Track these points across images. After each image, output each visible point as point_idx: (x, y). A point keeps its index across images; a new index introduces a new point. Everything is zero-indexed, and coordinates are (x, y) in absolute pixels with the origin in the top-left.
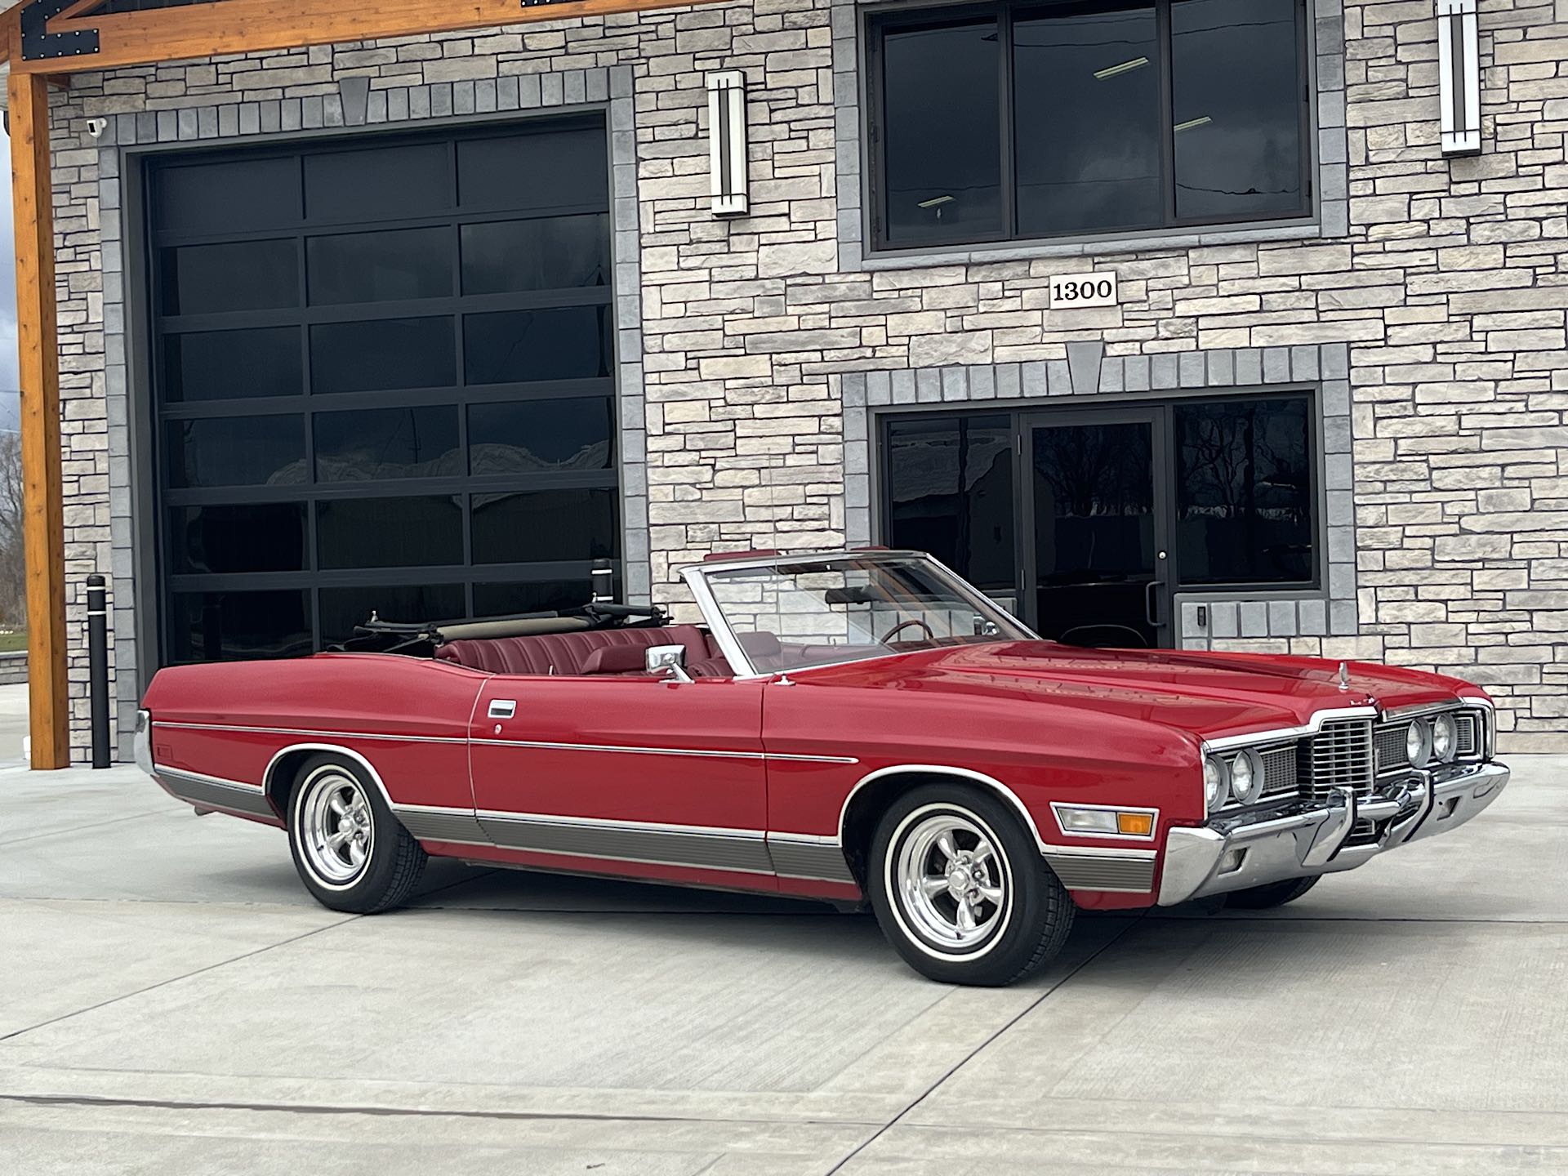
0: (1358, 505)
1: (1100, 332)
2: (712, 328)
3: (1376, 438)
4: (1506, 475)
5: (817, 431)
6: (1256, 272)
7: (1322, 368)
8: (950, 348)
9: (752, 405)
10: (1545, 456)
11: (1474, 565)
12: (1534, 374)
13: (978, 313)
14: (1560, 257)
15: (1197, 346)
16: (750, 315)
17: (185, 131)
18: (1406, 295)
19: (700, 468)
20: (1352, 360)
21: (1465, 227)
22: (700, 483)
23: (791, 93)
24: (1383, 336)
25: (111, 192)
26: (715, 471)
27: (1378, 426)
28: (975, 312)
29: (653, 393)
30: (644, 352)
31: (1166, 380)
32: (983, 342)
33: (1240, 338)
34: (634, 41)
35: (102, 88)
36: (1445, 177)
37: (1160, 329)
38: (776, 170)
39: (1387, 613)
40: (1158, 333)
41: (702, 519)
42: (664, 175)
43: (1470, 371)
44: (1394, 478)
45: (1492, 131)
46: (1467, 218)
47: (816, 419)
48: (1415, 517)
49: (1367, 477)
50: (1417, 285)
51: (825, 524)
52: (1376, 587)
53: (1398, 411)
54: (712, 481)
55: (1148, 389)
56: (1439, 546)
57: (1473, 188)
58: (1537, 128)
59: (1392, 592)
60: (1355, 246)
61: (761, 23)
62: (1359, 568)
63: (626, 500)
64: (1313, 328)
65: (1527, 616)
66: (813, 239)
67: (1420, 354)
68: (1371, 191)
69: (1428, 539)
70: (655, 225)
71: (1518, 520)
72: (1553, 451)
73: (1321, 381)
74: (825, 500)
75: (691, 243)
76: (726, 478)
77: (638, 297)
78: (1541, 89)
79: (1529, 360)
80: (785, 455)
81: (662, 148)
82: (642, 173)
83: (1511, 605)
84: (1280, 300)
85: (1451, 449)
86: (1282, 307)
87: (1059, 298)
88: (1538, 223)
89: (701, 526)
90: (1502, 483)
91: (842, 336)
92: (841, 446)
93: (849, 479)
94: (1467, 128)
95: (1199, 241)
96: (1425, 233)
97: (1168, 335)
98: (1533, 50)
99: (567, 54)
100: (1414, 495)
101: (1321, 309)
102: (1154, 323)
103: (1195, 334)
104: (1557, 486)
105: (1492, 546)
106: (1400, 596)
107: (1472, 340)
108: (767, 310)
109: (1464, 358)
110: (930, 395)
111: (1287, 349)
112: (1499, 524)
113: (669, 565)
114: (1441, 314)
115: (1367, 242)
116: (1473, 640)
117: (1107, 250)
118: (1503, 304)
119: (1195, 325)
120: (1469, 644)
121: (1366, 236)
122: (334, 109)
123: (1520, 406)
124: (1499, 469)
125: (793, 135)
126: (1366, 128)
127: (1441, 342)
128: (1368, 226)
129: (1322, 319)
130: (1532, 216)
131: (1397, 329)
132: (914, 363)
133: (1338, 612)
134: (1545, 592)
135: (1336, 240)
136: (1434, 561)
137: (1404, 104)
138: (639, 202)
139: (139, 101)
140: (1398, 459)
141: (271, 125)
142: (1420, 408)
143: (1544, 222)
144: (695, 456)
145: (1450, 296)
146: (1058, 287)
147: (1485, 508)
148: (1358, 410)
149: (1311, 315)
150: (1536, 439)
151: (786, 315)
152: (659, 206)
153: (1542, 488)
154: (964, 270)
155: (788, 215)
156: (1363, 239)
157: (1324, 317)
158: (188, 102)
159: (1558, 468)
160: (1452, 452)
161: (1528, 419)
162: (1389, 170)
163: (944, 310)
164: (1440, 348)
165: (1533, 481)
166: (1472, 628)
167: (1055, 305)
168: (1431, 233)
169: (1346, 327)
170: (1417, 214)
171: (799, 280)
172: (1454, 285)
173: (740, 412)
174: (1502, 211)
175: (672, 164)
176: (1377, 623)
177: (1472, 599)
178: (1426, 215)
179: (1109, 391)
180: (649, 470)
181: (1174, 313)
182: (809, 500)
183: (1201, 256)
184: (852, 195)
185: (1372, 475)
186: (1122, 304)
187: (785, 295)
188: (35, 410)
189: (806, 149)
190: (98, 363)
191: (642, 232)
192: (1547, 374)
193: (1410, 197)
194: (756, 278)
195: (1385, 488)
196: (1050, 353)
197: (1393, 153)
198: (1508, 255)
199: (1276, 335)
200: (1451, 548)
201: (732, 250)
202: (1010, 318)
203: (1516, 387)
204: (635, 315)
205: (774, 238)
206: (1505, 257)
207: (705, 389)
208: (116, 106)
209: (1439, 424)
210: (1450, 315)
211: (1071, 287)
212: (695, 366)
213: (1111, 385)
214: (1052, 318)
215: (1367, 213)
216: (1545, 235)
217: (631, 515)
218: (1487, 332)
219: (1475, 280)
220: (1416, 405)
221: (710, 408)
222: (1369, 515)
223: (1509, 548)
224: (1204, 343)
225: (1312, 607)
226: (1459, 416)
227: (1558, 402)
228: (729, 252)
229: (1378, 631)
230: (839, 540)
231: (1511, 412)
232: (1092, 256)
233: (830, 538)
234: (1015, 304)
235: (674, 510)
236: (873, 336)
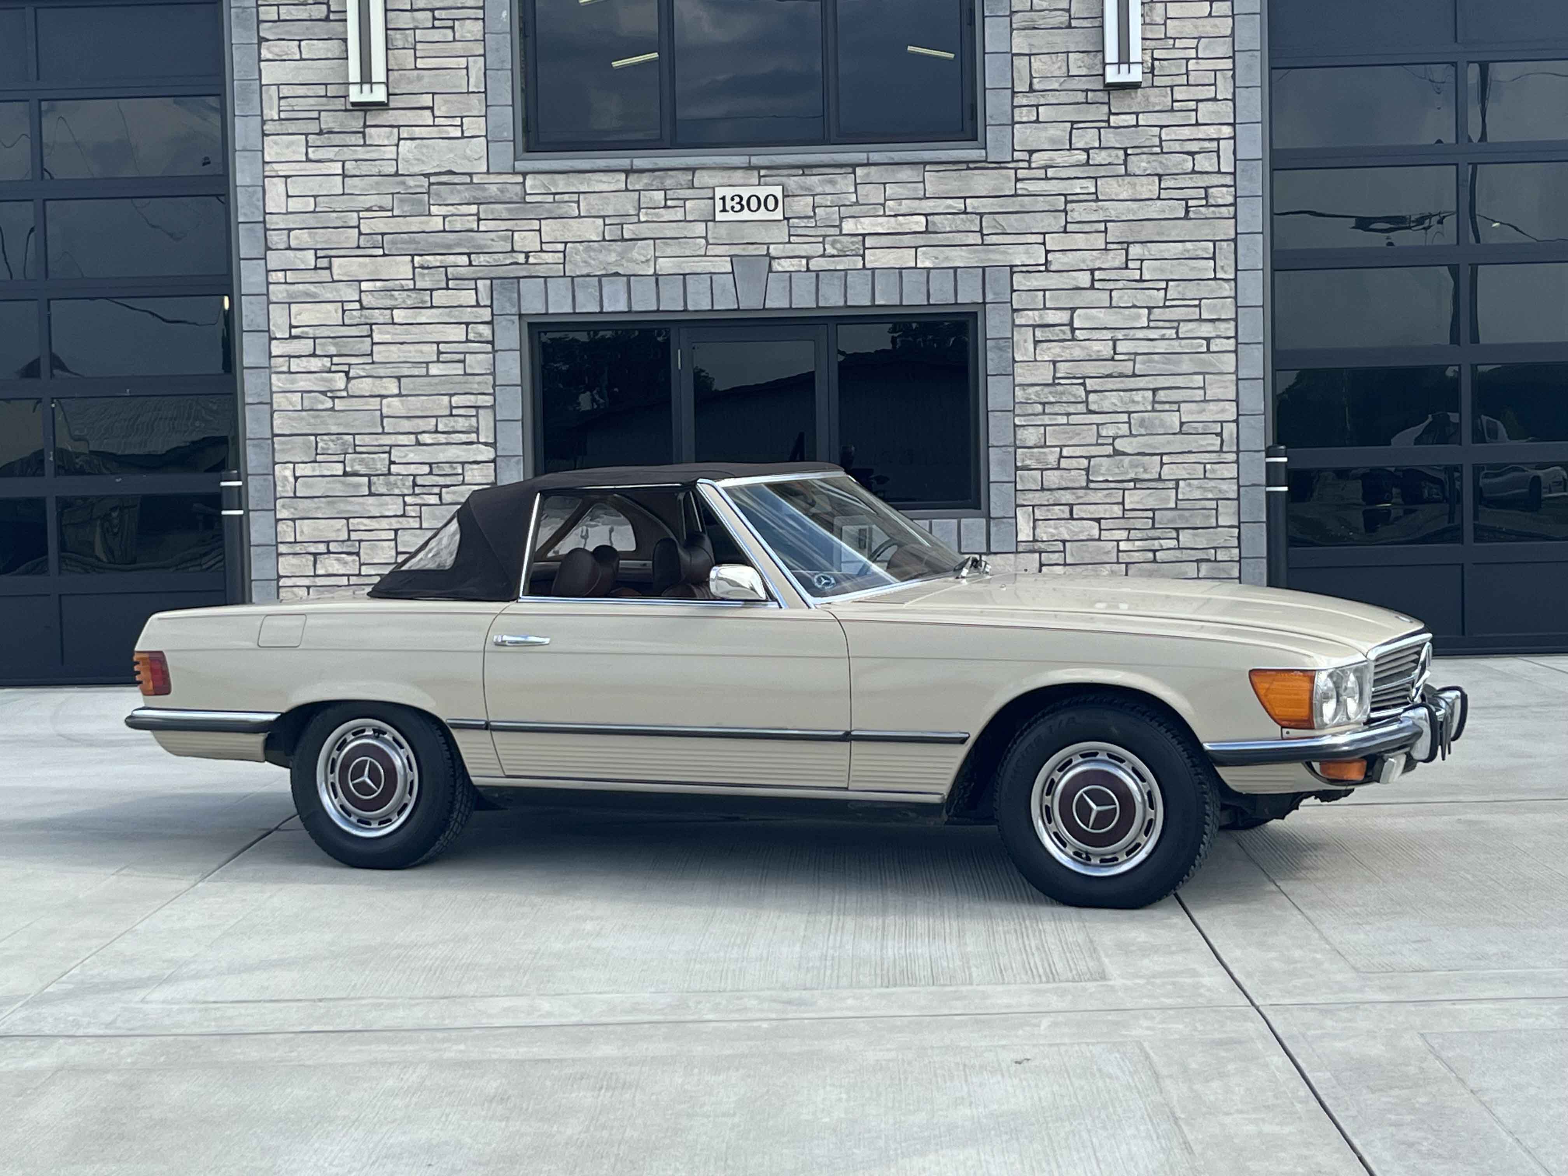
0: (1018, 426)
1: (765, 247)
2: (345, 225)
3: (1036, 361)
4: (1157, 399)
5: (464, 339)
6: (923, 193)
7: (986, 291)
8: (611, 257)
9: (392, 309)
10: (1192, 381)
11: (1126, 485)
12: (1183, 302)
13: (639, 222)
14: (1211, 190)
15: (864, 263)
16: (390, 214)
18: (1067, 222)
19: (331, 375)
20: (1015, 283)
21: (1123, 157)
22: (331, 391)
24: (1043, 261)
26: (348, 379)
27: (1038, 349)
28: (636, 220)
29: (278, 292)
30: (267, 248)
31: (832, 298)
32: (643, 252)
33: (906, 258)
36: (1105, 108)
37: (826, 246)
38: (418, 60)
39: (1045, 532)
40: (825, 250)
41: (334, 429)
42: (290, 57)
43: (1126, 298)
44: (1052, 400)
45: (1150, 65)
46: (1125, 149)
47: (464, 326)
48: (1071, 438)
49: (1027, 399)
50: (1078, 212)
51: (473, 437)
52: (1033, 506)
53: (1058, 335)
54: (346, 389)
55: (815, 306)
56: (1094, 467)
57: (1131, 120)
58: (1192, 65)
59: (1048, 510)
60: (1019, 171)
62: (1019, 488)
63: (247, 407)
64: (975, 252)
65: (1174, 535)
66: (459, 135)
67: (1080, 280)
68: (1035, 118)
69: (1084, 459)
70: (280, 111)
71: (1168, 442)
72: (1201, 377)
73: (984, 303)
74: (473, 412)
75: (321, 133)
76: (360, 386)
77: (261, 188)
78: (1196, 27)
79: (1180, 289)
80: (427, 363)
81: (287, 29)
82: (265, 54)
83: (1160, 523)
84: (946, 222)
85: (1106, 373)
86: (948, 229)
87: (724, 210)
88: (1190, 158)
89: (334, 437)
90: (1153, 407)
91: (493, 240)
92: (491, 356)
93: (501, 390)
94: (1131, 61)
95: (868, 159)
96: (1084, 162)
97: (835, 252)
100: (1071, 417)
101: (985, 232)
102: (821, 239)
103: (861, 252)
104: (1204, 410)
105: (1144, 467)
106: (1057, 514)
107: (1127, 268)
108: (407, 208)
109: (1120, 285)
110: (588, 305)
111: (952, 271)
112: (1150, 446)
113: (296, 478)
114: (1099, 241)
115: (1030, 168)
116: (1124, 557)
117: (773, 164)
118: (1158, 234)
119: (861, 243)
120: (1120, 561)
121: (1029, 162)
123: (1172, 333)
124: (1150, 393)
125: (437, 23)
126: (1030, 55)
127: (1100, 269)
128: (1031, 152)
129: (985, 242)
130: (1185, 150)
131: (1058, 255)
132: (571, 270)
133: (998, 530)
134: (1191, 512)
135: (1000, 165)
136: (1089, 481)
137: (1067, 34)
138: (261, 86)
140: (1057, 381)
142: (1077, 332)
143: (1196, 156)
144: (327, 362)
145: (1108, 224)
146: (723, 198)
147: (1137, 430)
148: (1019, 333)
149: (976, 239)
150: (1186, 365)
151: (430, 215)
152: (285, 91)
153: (1191, 412)
154: (623, 176)
155: (432, 109)
156: (1026, 165)
157: (988, 240)
159: (1205, 393)
160: (1107, 376)
161: (1176, 346)
162: (1051, 98)
163: (604, 217)
164: (1098, 275)
165: (1182, 405)
166: (1123, 546)
167: (720, 217)
168: (1091, 162)
169: (1010, 251)
170: (1078, 143)
171: (444, 179)
172: (1112, 214)
173: (378, 316)
174: (1158, 143)
175: (299, 46)
176: (1035, 540)
177: (1123, 518)
178: (1086, 143)
179: (775, 307)
180: (274, 377)
181: (841, 231)
182: (455, 412)
183: (868, 175)
184: (504, 89)
185: (1033, 397)
186: (788, 219)
187: (428, 193)
189: (451, 39)
191: (265, 118)
192: (1197, 302)
193: (1072, 126)
194: (397, 174)
195: (1044, 410)
196: (714, 266)
197: (1056, 81)
198: (1162, 186)
199: (941, 257)
200: (1105, 469)
201: (367, 143)
202: (674, 229)
203: (1169, 314)
204: (258, 208)
205: (418, 132)
206: (1160, 188)
207: (337, 291)
209: (1095, 348)
210: (1107, 243)
211: (737, 199)
212: (326, 265)
213: (777, 301)
214: (716, 230)
215: (1030, 139)
216: (1196, 169)
217: (253, 425)
218: (1142, 261)
219: (1132, 209)
220: (1073, 330)
221: (344, 311)
222: (1030, 436)
223: (1159, 470)
224: (871, 262)
225: (973, 524)
226: (1115, 341)
227: (1206, 330)
228: (365, 145)
229: (1035, 547)
230: (488, 453)
231: (1163, 339)
232: (758, 168)
233: (481, 452)
234: (679, 214)
235: (302, 419)
236: (526, 240)
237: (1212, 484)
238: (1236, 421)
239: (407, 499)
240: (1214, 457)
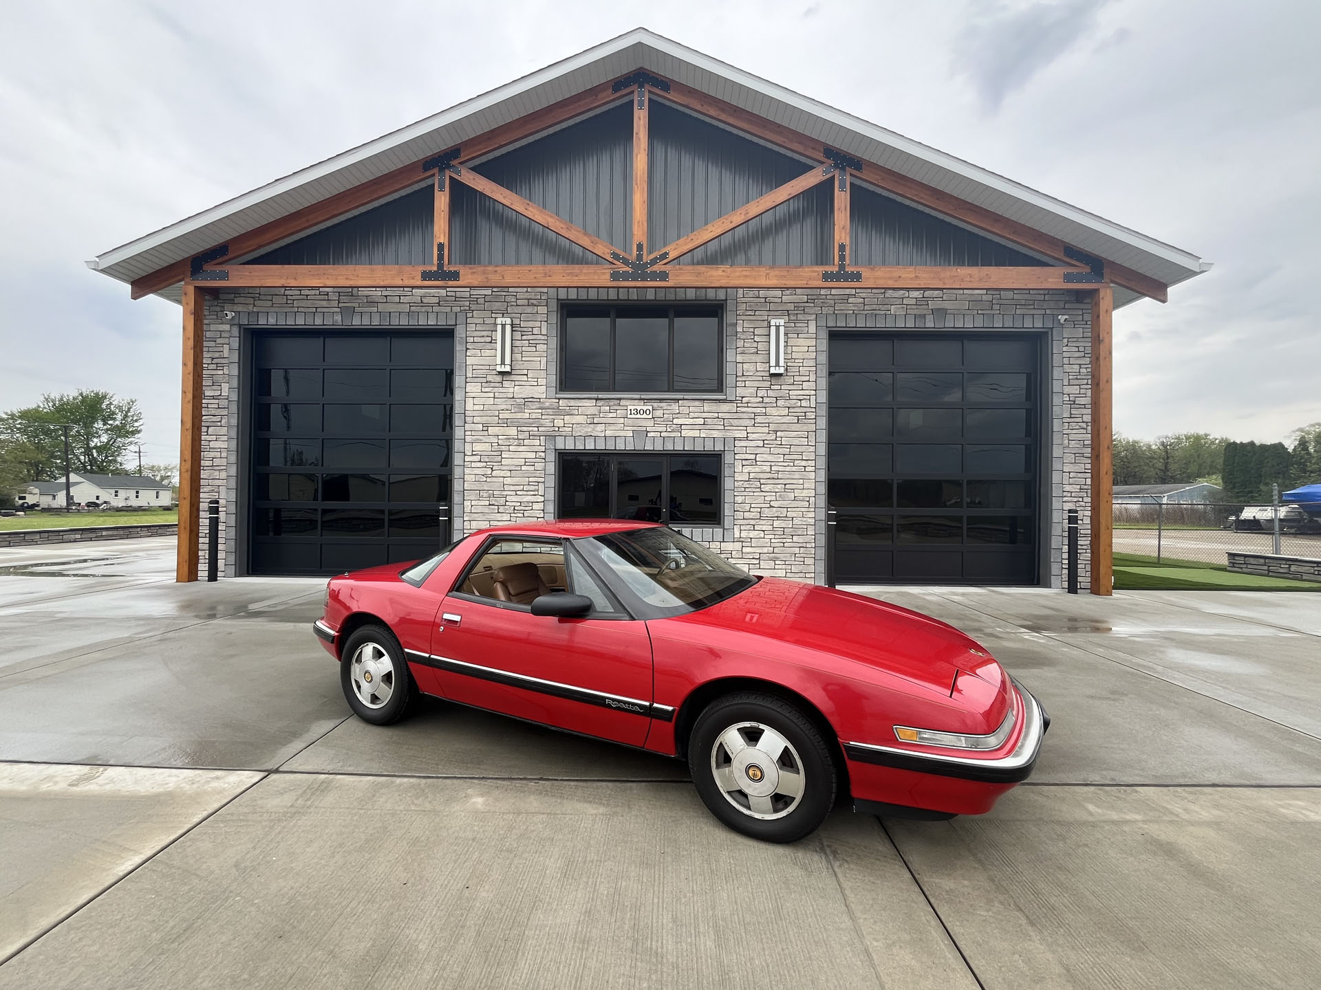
0: (735, 496)
1: (645, 428)
2: (494, 415)
3: (742, 472)
4: (786, 487)
5: (535, 457)
6: (703, 410)
7: (725, 446)
8: (589, 429)
9: (509, 446)
10: (798, 482)
11: (774, 518)
12: (796, 453)
14: (807, 413)
15: (681, 435)
16: (510, 412)
17: (270, 321)
18: (755, 423)
19: (486, 469)
20: (735, 444)
21: (776, 400)
22: (486, 475)
23: (530, 329)
24: (746, 436)
25: (235, 343)
26: (492, 471)
27: (743, 468)
28: (599, 417)
29: (468, 439)
30: (465, 423)
31: (669, 447)
32: (601, 428)
33: (696, 434)
34: (468, 303)
35: (234, 300)
36: (770, 383)
38: (523, 357)
39: (744, 534)
40: (667, 429)
41: (486, 489)
42: (477, 355)
43: (775, 451)
44: (748, 486)
45: (786, 368)
46: (776, 398)
47: (535, 453)
48: (755, 501)
49: (739, 486)
50: (759, 419)
51: (536, 493)
52: (740, 525)
53: (750, 463)
54: (491, 474)
55: (663, 450)
56: (762, 511)
57: (779, 387)
58: (801, 368)
59: (746, 527)
60: (738, 404)
61: (519, 302)
62: (735, 518)
63: (455, 480)
64: (722, 432)
66: (536, 384)
67: (759, 444)
68: (744, 385)
69: (759, 509)
70: (473, 374)
71: (789, 504)
72: (802, 480)
73: (724, 451)
74: (537, 484)
75: (487, 382)
76: (497, 473)
77: (464, 401)
78: (803, 355)
79: (795, 448)
80: (521, 466)
81: (477, 345)
82: (468, 354)
83: (786, 533)
84: (711, 421)
86: (712, 424)
87: (631, 414)
88: (800, 401)
89: (486, 491)
90: (785, 490)
91: (546, 422)
92: (544, 464)
93: (547, 476)
94: (780, 366)
95: (684, 397)
96: (762, 401)
97: (670, 430)
98: (800, 342)
99: (439, 306)
100: (755, 493)
101: (725, 425)
102: (665, 426)
103: (680, 431)
104: (803, 492)
105: (781, 512)
106: (748, 528)
107: (776, 440)
108: (516, 410)
109: (774, 446)
110: (580, 446)
111: (713, 439)
112: (783, 504)
113: (472, 506)
114: (766, 430)
115: (742, 403)
116: (773, 545)
117: (649, 398)
118: (788, 428)
119: (680, 428)
121: (742, 401)
122: (338, 318)
123: (792, 464)
124: (784, 485)
125: (530, 345)
126: (743, 363)
127: (766, 440)
128: (743, 397)
129: (725, 429)
130: (798, 399)
131: (751, 434)
132: (574, 434)
133: (727, 533)
134: (798, 529)
135: (731, 401)
136: (761, 516)
137: (758, 356)
138: (466, 365)
139: (251, 307)
140: (750, 480)
141: (310, 321)
142: (758, 462)
143: (802, 401)
144: (485, 464)
145: (770, 424)
146: (631, 410)
147: (779, 499)
148: (736, 462)
149: (722, 427)
150: (797, 476)
151: (524, 412)
152: (475, 367)
153: (798, 493)
154: (595, 401)
155: (527, 375)
156: (740, 402)
158: (272, 309)
159: (803, 486)
160: (769, 479)
161: (794, 469)
163: (587, 415)
164: (766, 442)
165: (795, 490)
166: (772, 541)
167: (629, 416)
168: (764, 402)
169: (734, 432)
170: (759, 395)
171: (530, 400)
172: (771, 421)
173: (504, 448)
174: (788, 396)
175: (481, 351)
176: (740, 538)
177: (773, 530)
178: (762, 395)
179: (648, 449)
181: (673, 423)
182: (530, 484)
183: (683, 403)
184: (553, 369)
185: (741, 485)
186: (654, 418)
187: (524, 405)
188: (188, 428)
189: (535, 350)
190: (225, 412)
191: (467, 376)
192: (801, 453)
193: (758, 388)
194: (513, 398)
195: (745, 490)
196: (626, 434)
197: (752, 372)
198: (789, 411)
199: (709, 433)
200: (767, 512)
202: (612, 420)
203: (791, 457)
204: (463, 408)
205: (521, 383)
207: (490, 439)
208: (240, 308)
209: (764, 468)
210: (769, 431)
211: (635, 410)
212: (486, 429)
213: (649, 447)
214: (628, 421)
215: (742, 392)
216: (802, 405)
217: (457, 486)
218: (782, 437)
219: (779, 419)
220: (756, 461)
221: (492, 446)
222: (739, 499)
223: (786, 513)
224: (683, 434)
225: (718, 531)
226: (771, 466)
227: (804, 463)
228: (502, 387)
229: (740, 540)
230: (542, 499)
231: (788, 466)
232: (644, 399)
233: (538, 498)
234: (614, 415)
235: (475, 484)
236: (559, 423)
237: (805, 519)
238: (815, 497)
239: (512, 515)
240: (806, 510)
